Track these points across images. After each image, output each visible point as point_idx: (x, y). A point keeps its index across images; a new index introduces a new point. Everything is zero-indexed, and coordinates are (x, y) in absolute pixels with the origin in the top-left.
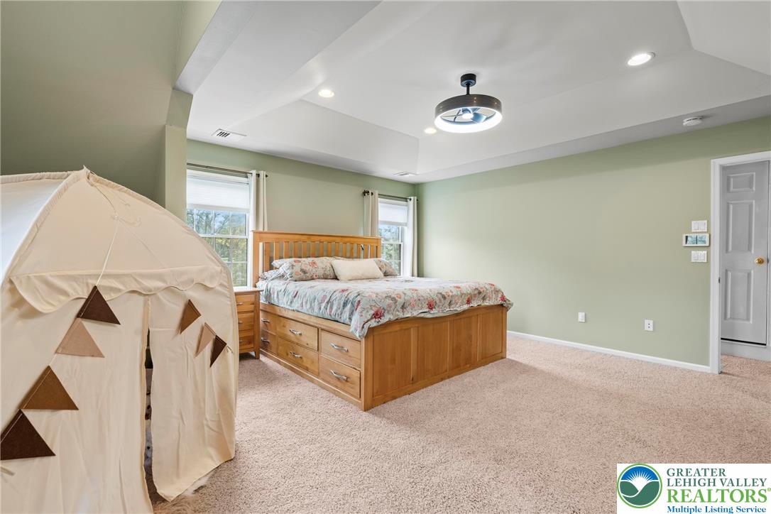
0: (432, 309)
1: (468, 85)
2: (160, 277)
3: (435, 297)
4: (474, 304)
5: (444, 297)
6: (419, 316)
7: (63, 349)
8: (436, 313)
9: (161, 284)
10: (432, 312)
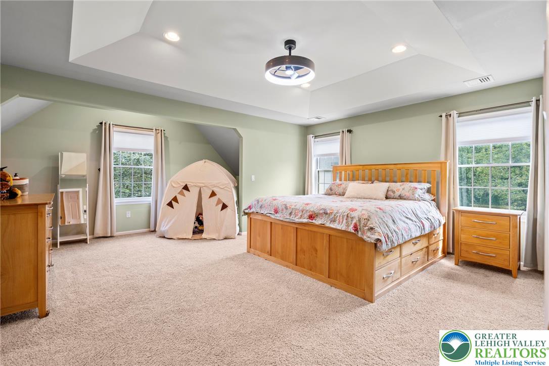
0: (276, 213)
1: (290, 49)
2: (203, 183)
3: (280, 207)
4: (318, 222)
5: (286, 208)
6: (267, 215)
7: (179, 193)
8: (279, 216)
9: (203, 185)
10: (276, 215)
